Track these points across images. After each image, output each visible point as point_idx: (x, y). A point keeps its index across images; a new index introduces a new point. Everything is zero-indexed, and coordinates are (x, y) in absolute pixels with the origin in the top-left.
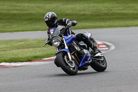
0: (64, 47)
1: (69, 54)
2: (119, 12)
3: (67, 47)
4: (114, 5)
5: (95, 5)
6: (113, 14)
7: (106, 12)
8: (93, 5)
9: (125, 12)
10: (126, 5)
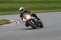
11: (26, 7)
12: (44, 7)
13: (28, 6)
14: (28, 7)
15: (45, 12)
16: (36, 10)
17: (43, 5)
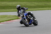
0: (24, 17)
1: (26, 19)
2: (29, 5)
3: (25, 17)
4: (27, 3)
5: (20, 3)
7: (24, 5)
9: (31, 5)
11: (33, 5)
12: (48, 5)
14: (35, 5)
15: (49, 10)
17: (48, 3)
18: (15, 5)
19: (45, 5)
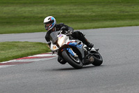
2: (77, 14)
4: (72, 8)
6: (71, 16)
8: (50, 7)
9: (83, 14)
10: (83, 7)
11: (89, 14)
12: (130, 13)
13: (93, 12)
14: (94, 14)
15: (131, 26)
16: (112, 20)
18: (38, 13)
19: (122, 14)
